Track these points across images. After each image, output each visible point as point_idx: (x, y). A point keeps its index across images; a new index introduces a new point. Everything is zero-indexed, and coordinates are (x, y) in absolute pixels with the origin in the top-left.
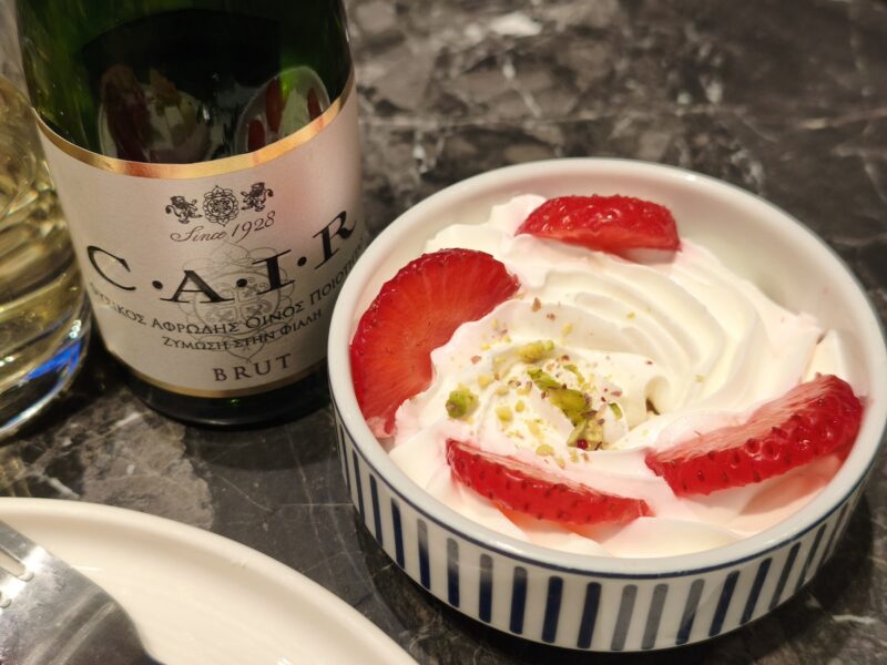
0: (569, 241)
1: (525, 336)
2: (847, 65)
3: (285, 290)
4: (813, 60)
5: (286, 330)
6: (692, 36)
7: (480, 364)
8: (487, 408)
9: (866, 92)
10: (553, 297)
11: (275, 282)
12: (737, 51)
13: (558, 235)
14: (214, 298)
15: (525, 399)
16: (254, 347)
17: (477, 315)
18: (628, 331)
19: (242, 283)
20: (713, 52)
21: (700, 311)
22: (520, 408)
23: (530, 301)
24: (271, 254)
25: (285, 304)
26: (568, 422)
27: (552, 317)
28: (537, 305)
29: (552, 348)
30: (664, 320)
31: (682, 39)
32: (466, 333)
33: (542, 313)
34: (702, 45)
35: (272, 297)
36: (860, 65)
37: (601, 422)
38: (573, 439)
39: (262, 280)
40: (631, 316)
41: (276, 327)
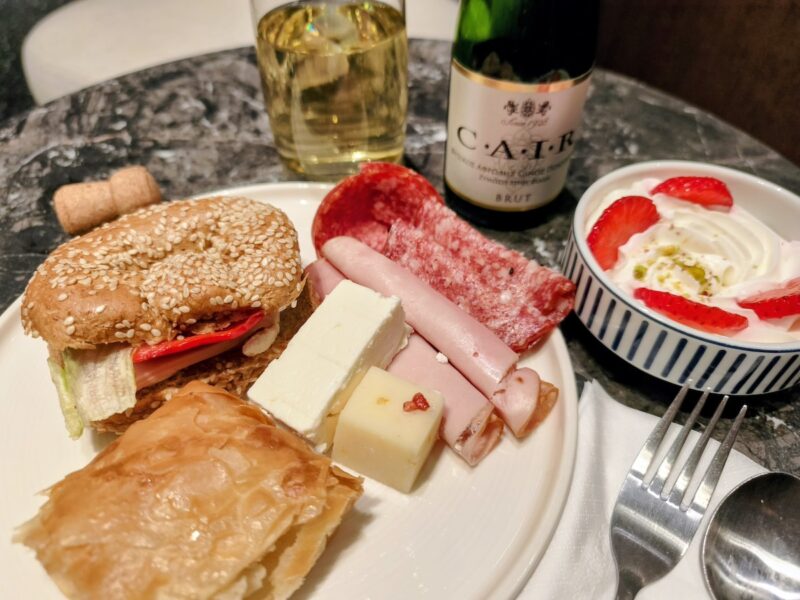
0: (684, 198)
1: (665, 242)
2: (697, 140)
3: (540, 160)
4: (680, 138)
5: (534, 181)
6: (620, 124)
7: (648, 254)
8: (653, 275)
9: (707, 153)
10: (680, 224)
11: (537, 155)
12: (643, 132)
13: (678, 194)
14: (510, 156)
15: (672, 272)
16: (518, 186)
17: (642, 229)
18: (716, 243)
19: (524, 151)
20: (631, 132)
21: (750, 235)
22: (668, 276)
23: (669, 225)
24: (539, 140)
25: (537, 167)
26: (697, 283)
27: (678, 234)
28: (672, 227)
29: (679, 249)
30: (732, 238)
31: (615, 126)
32: (636, 239)
33: (674, 231)
34: (626, 129)
35: (533, 162)
36: (704, 141)
37: (710, 285)
38: (701, 291)
39: (532, 152)
40: (716, 236)
41: (531, 178)
